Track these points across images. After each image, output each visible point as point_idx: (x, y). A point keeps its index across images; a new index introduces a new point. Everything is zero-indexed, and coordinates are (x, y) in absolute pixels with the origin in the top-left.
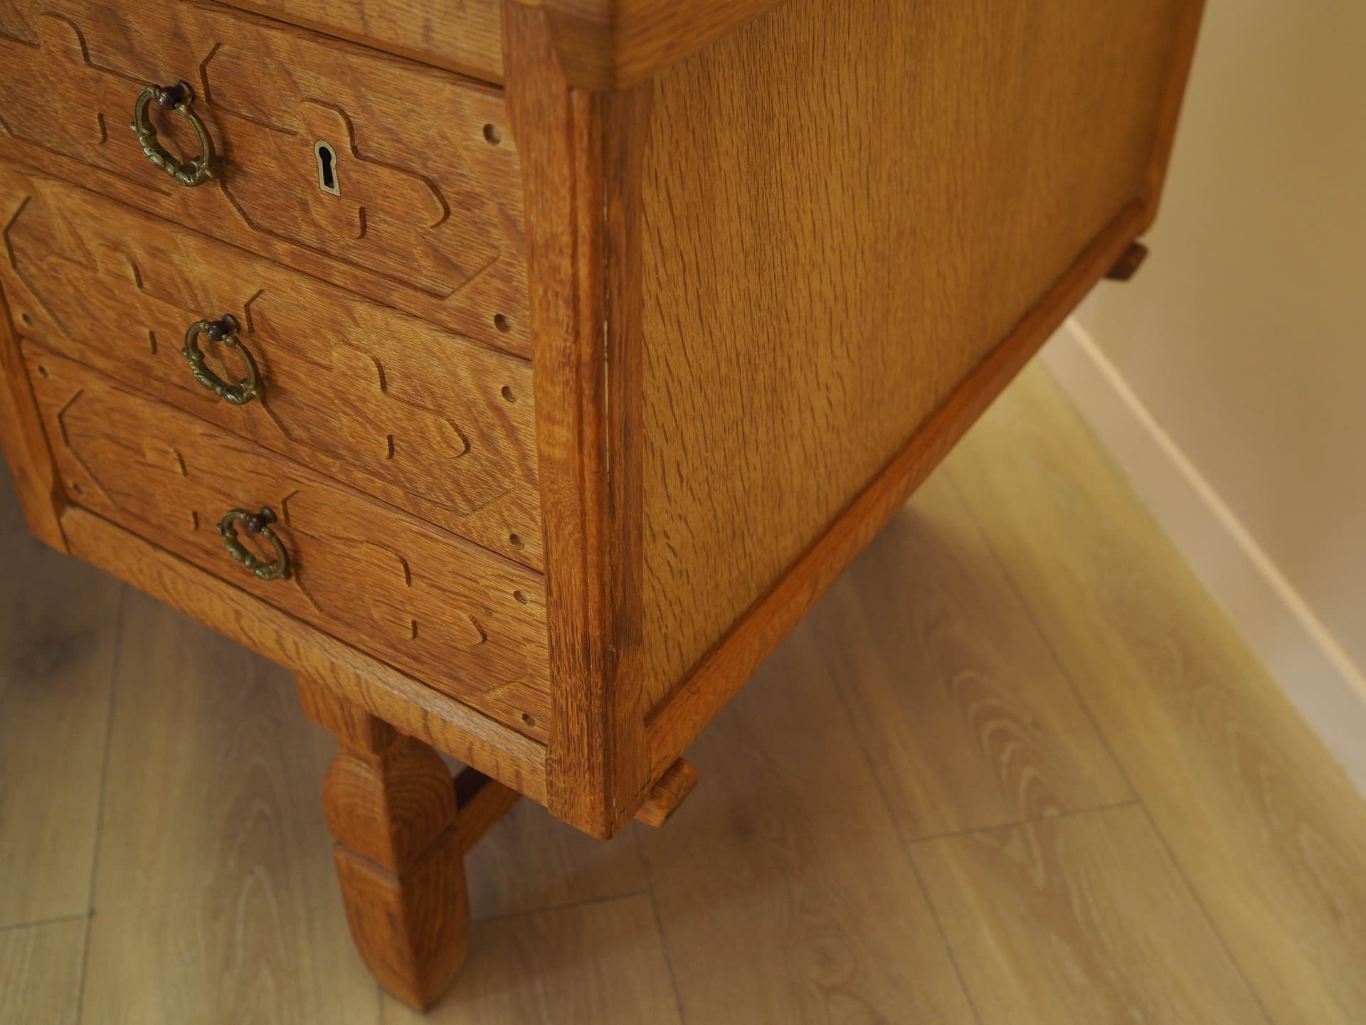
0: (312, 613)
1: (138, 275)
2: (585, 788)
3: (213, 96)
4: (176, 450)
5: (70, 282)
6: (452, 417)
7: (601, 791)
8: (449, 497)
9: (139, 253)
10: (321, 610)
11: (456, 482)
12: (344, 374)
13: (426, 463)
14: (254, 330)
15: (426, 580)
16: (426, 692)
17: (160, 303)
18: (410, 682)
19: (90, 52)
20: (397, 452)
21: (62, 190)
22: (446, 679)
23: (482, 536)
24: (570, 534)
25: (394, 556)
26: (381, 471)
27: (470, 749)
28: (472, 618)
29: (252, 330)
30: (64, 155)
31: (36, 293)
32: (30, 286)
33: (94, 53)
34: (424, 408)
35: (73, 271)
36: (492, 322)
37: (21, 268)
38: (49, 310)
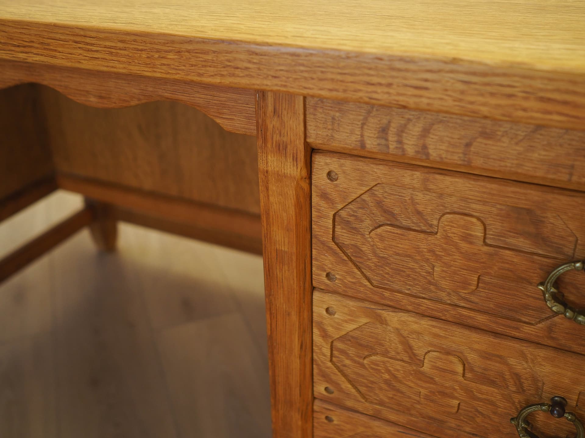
5: (389, 371)
9: (472, 357)
17: (482, 387)
19: (489, 236)
21: (411, 319)
31: (345, 376)
32: (341, 371)
33: (493, 236)
35: (395, 365)
37: (335, 361)
38: (353, 386)
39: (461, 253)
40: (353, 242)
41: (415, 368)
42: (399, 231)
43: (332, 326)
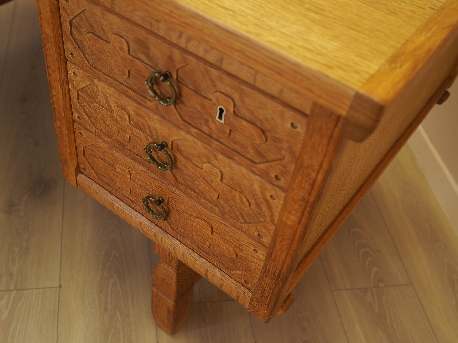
0: (170, 230)
1: (129, 119)
2: (264, 308)
3: (179, 79)
4: (129, 171)
5: (101, 113)
6: (246, 196)
7: (270, 311)
8: (236, 216)
9: (132, 113)
10: (173, 230)
11: (241, 213)
12: (206, 172)
13: (231, 204)
14: (173, 148)
15: (219, 235)
16: (208, 264)
17: (136, 129)
18: (202, 259)
19: (130, 50)
20: (220, 198)
21: (106, 86)
22: (217, 263)
23: (247, 231)
24: (286, 245)
25: (208, 225)
26: (212, 201)
27: (222, 285)
28: (234, 250)
29: (172, 148)
30: (110, 77)
31: (85, 111)
32: (83, 108)
33: (132, 51)
34: (236, 190)
35: (103, 110)
36: (273, 176)
37: (81, 102)
38: (89, 118)
39: (120, 56)
40: (80, 39)
41: (110, 113)
42: (96, 38)
43: (76, 83)
